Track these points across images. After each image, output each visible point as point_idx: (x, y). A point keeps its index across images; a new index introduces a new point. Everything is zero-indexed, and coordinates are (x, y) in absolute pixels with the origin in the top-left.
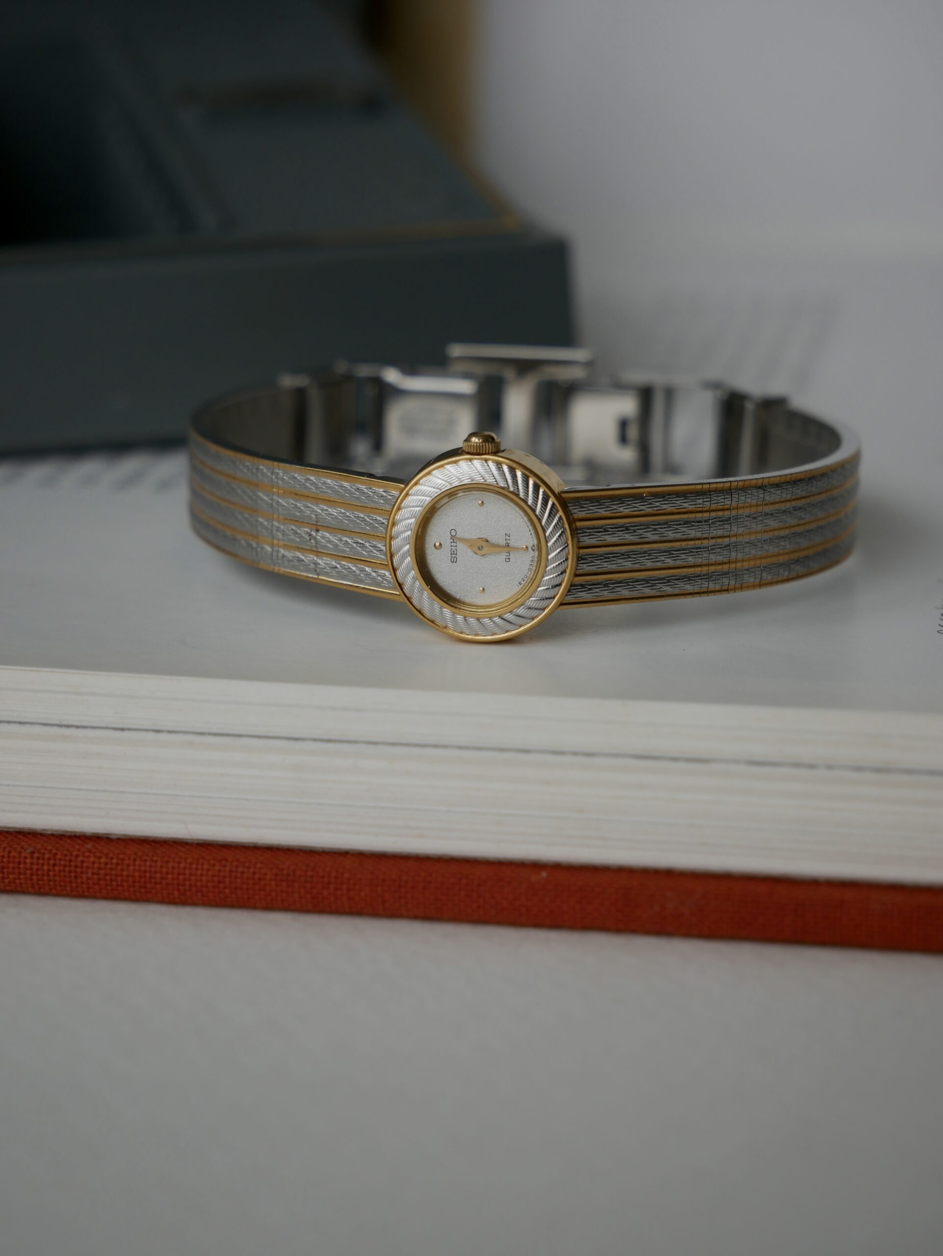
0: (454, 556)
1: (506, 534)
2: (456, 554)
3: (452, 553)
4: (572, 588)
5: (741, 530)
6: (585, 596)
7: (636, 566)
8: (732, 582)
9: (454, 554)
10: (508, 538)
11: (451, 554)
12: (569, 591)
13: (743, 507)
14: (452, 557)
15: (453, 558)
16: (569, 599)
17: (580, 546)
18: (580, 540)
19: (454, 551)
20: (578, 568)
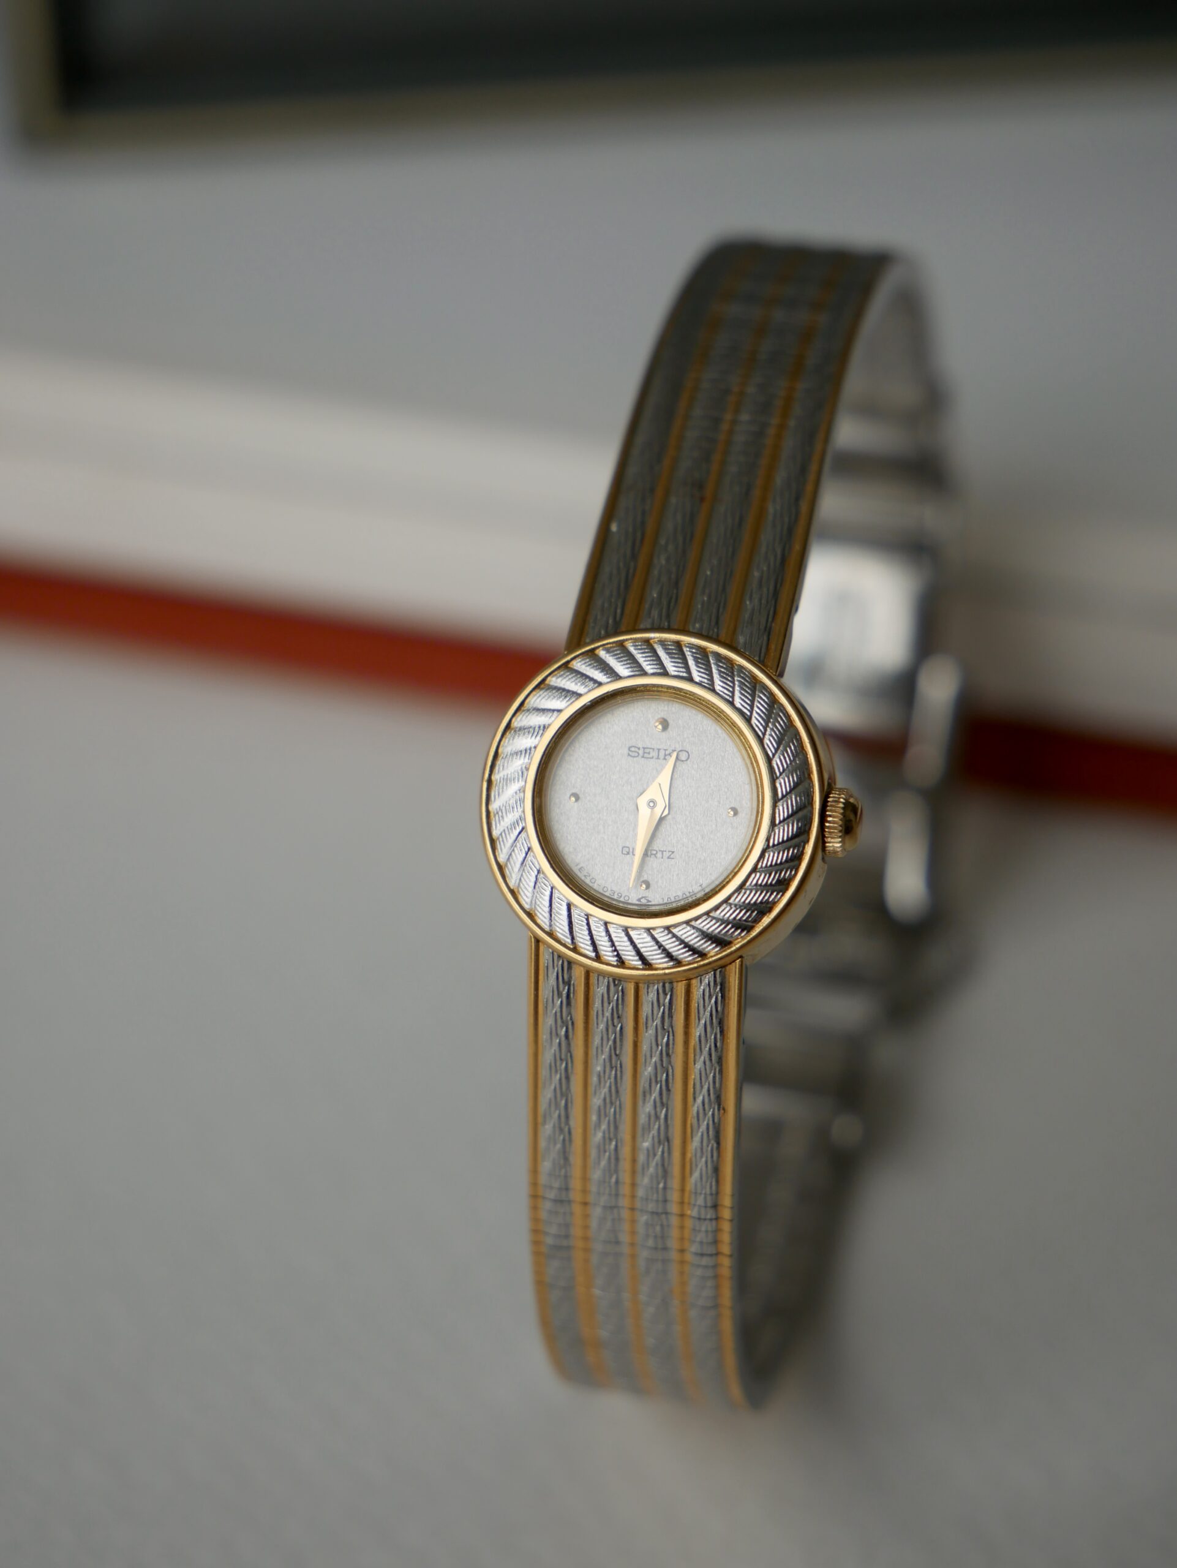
0: (641, 752)
1: (673, 852)
2: (643, 757)
3: (647, 751)
4: (566, 964)
5: (641, 1229)
6: (548, 984)
7: (595, 1079)
8: (549, 1240)
9: (644, 753)
10: (666, 854)
11: (644, 748)
12: (559, 957)
13: (682, 1273)
14: (639, 749)
15: (637, 750)
16: (545, 957)
17: (641, 985)
18: (651, 985)
19: (649, 753)
20: (601, 978)
